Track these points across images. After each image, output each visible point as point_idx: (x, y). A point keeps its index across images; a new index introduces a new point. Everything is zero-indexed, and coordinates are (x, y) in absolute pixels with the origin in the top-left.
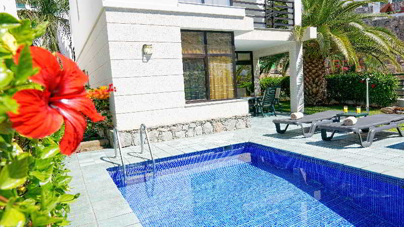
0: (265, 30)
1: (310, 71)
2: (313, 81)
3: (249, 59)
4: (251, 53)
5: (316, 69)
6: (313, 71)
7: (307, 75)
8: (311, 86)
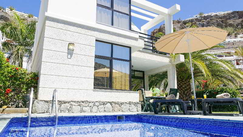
0: (151, 54)
1: (182, 86)
2: (184, 93)
3: (142, 76)
4: (143, 72)
5: (185, 85)
6: (183, 86)
7: (180, 89)
8: (183, 96)
